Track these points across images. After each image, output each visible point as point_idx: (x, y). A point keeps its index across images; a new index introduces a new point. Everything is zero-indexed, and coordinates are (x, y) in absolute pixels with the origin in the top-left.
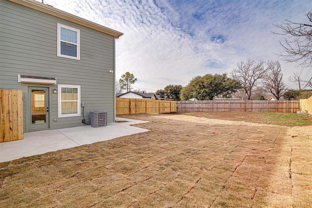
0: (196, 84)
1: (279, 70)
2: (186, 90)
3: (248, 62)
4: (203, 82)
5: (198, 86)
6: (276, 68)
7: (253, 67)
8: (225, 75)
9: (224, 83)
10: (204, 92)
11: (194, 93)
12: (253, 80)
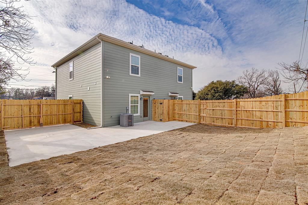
0: (212, 89)
1: (278, 78)
2: (202, 94)
3: (252, 71)
4: (217, 88)
5: (213, 91)
6: (275, 76)
7: (256, 75)
8: (233, 82)
9: (233, 89)
10: (218, 96)
11: (209, 96)
12: (256, 86)
